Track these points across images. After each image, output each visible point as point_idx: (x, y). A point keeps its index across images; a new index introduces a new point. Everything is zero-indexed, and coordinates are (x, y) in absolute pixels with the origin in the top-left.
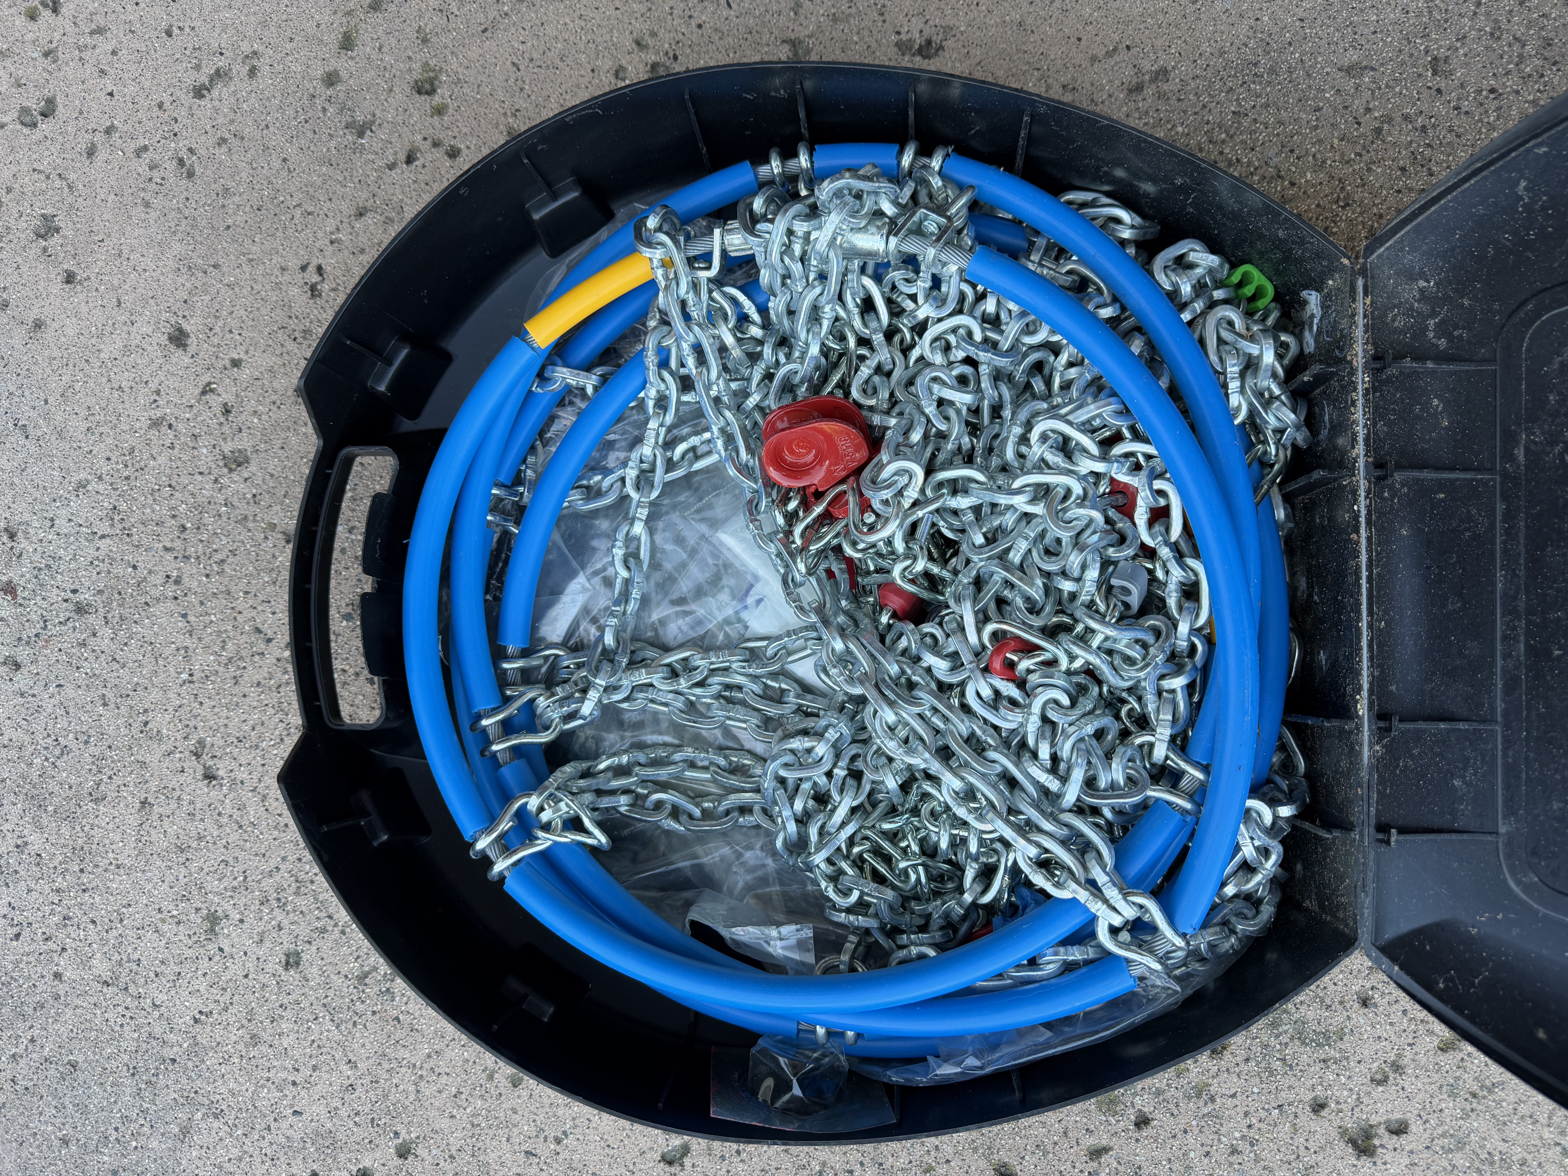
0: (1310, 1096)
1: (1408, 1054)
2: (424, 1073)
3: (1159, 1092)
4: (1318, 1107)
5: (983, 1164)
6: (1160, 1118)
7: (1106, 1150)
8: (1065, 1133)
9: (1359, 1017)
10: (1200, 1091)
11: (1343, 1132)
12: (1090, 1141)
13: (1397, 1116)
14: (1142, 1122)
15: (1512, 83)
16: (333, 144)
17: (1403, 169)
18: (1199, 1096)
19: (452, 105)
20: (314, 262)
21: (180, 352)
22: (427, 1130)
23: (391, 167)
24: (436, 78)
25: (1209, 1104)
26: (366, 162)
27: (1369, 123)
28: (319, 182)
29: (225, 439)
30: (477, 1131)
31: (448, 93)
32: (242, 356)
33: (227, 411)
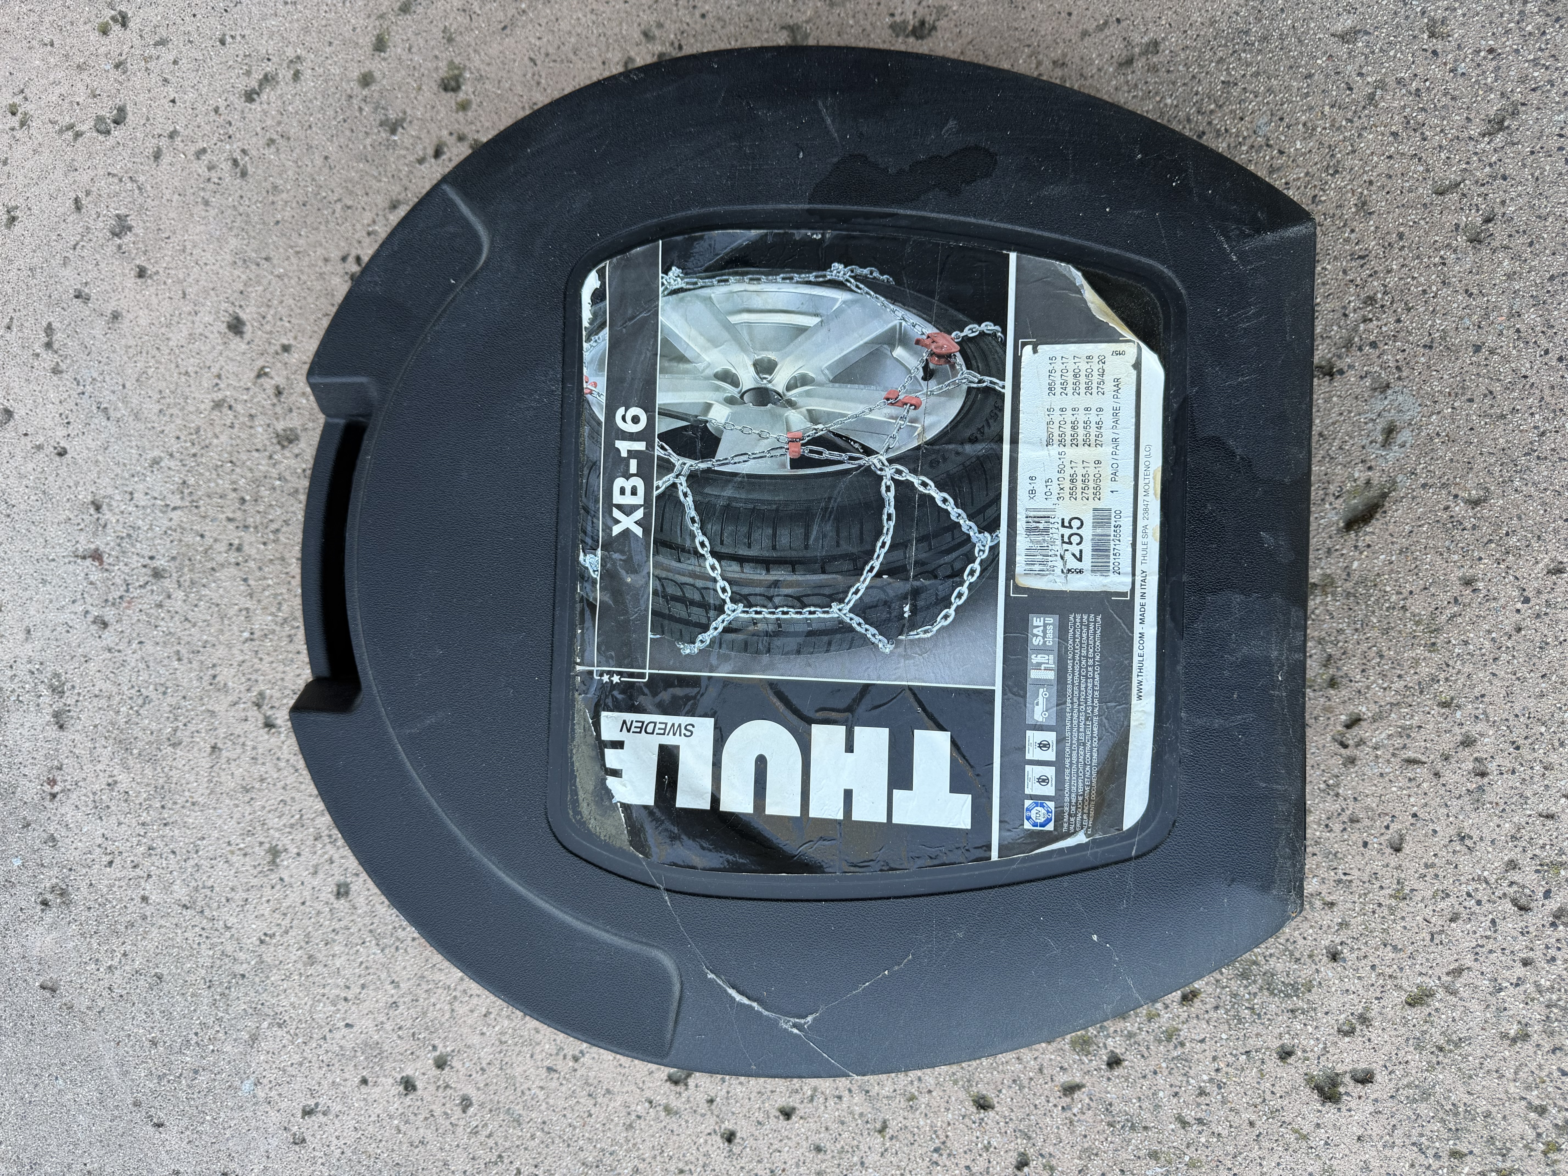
0: (1277, 1044)
1: (1376, 1007)
2: (458, 994)
3: (1131, 1035)
4: (1285, 1054)
5: (962, 1095)
6: (1131, 1058)
7: (1078, 1087)
8: (1041, 1070)
9: (1328, 971)
10: (1170, 1035)
11: (1309, 1079)
12: (1063, 1078)
13: (1363, 1066)
14: (1114, 1062)
15: (1513, 41)
16: (368, 141)
17: (1395, 134)
18: (1169, 1039)
19: (475, 101)
20: (354, 253)
21: (238, 339)
22: (461, 1045)
23: (421, 161)
24: (460, 75)
25: (1179, 1048)
26: (398, 158)
27: (1361, 90)
28: (357, 179)
29: (277, 419)
30: (504, 1047)
31: (471, 90)
32: (292, 342)
33: (279, 392)
